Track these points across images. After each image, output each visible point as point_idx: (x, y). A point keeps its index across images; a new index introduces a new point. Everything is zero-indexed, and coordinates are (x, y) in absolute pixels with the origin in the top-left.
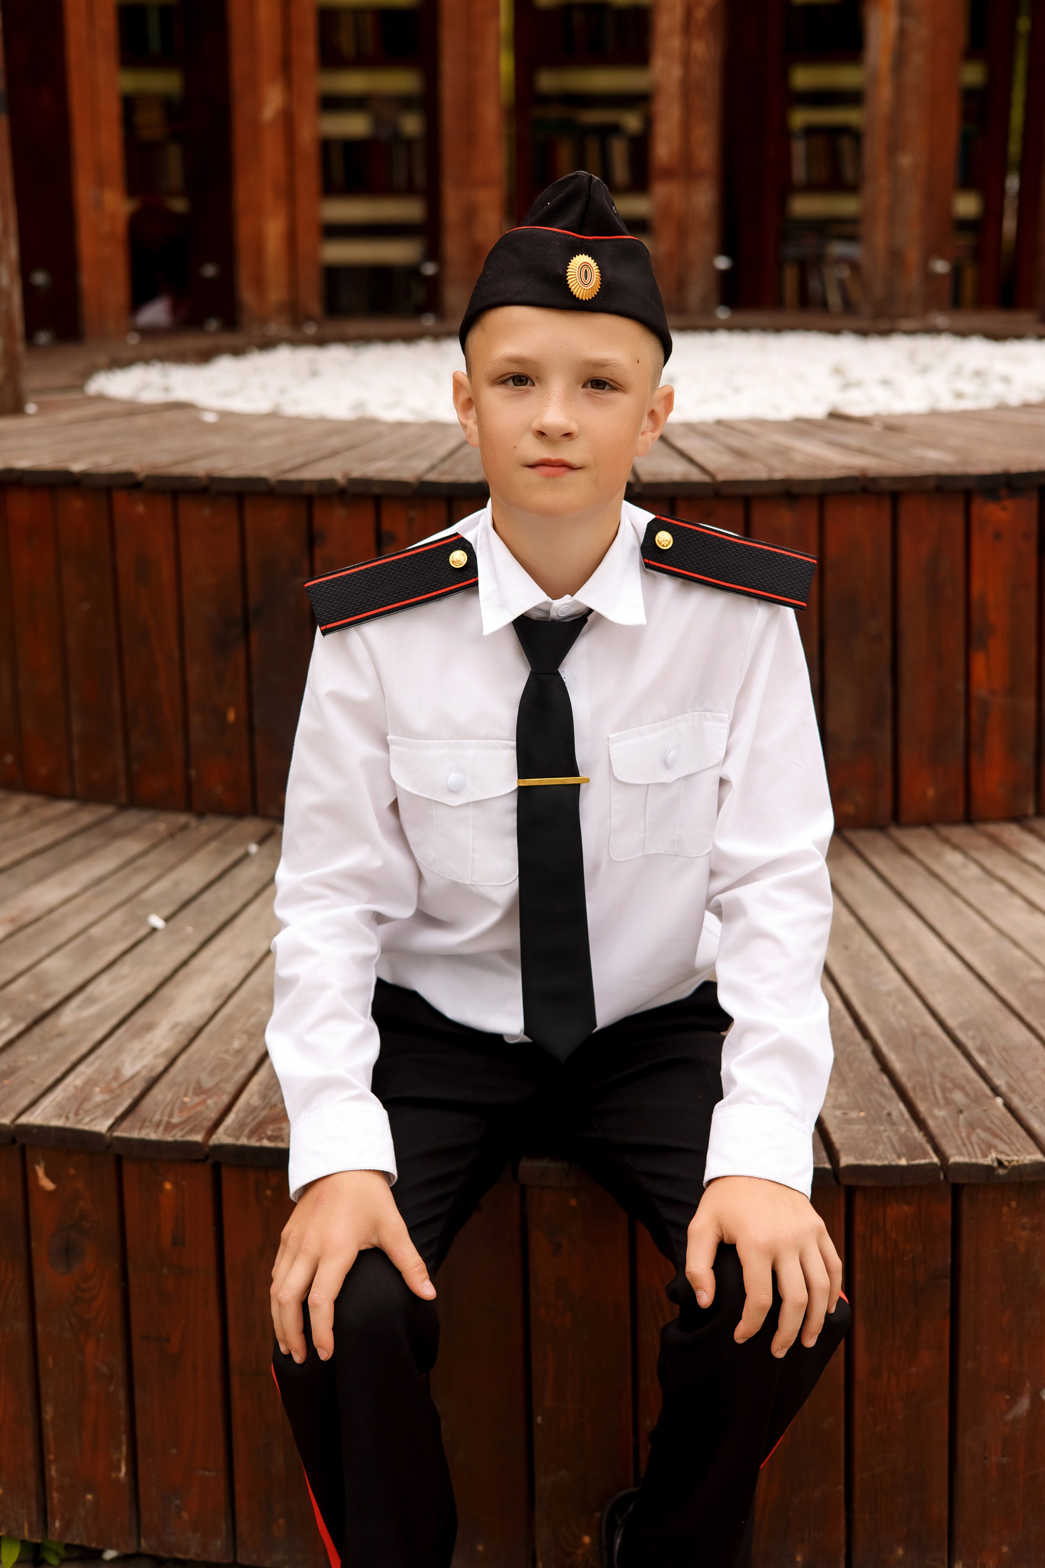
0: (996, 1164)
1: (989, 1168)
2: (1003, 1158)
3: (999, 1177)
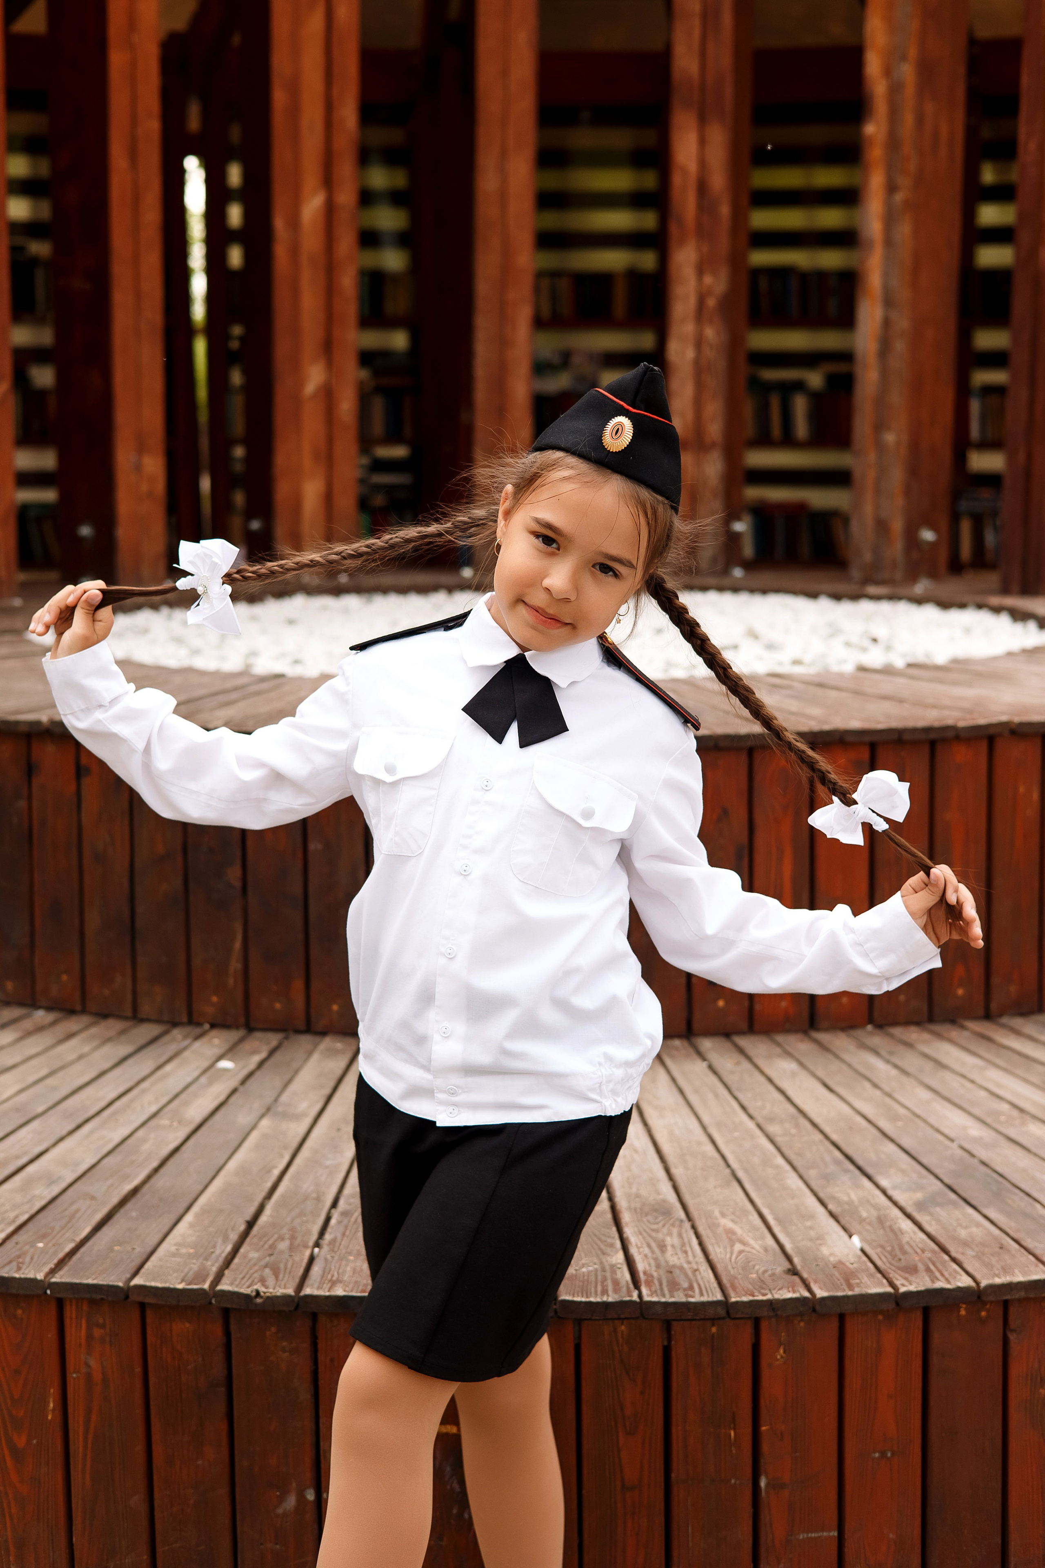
0: (254, 1294)
1: (247, 1297)
2: (262, 1289)
3: (256, 1305)
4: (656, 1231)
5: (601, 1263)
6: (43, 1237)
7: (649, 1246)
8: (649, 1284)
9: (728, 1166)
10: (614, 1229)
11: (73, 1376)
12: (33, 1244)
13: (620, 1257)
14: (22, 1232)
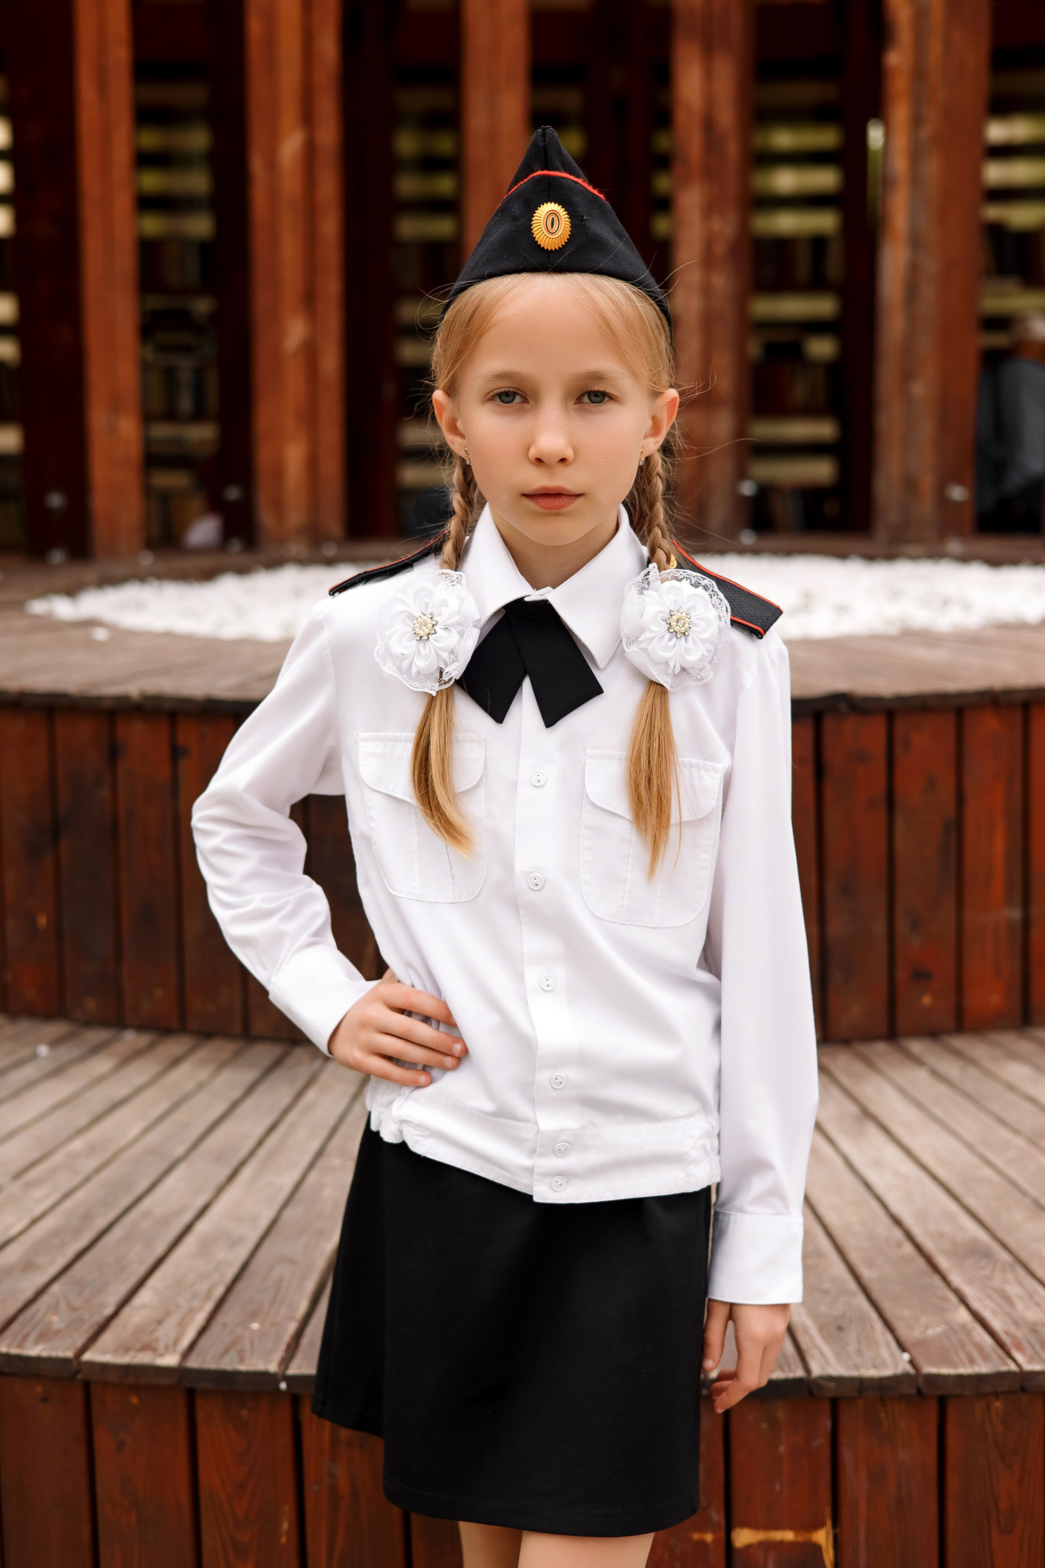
4: (988, 1278)
5: (947, 1323)
6: (254, 1315)
7: (990, 1297)
8: (1019, 1347)
9: (1025, 1193)
10: (937, 1280)
11: (312, 1489)
12: (245, 1324)
13: (963, 1315)
14: (226, 1308)
